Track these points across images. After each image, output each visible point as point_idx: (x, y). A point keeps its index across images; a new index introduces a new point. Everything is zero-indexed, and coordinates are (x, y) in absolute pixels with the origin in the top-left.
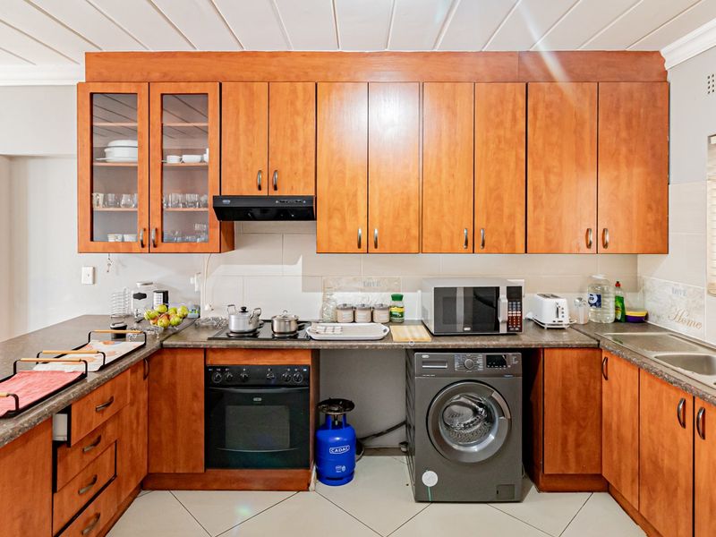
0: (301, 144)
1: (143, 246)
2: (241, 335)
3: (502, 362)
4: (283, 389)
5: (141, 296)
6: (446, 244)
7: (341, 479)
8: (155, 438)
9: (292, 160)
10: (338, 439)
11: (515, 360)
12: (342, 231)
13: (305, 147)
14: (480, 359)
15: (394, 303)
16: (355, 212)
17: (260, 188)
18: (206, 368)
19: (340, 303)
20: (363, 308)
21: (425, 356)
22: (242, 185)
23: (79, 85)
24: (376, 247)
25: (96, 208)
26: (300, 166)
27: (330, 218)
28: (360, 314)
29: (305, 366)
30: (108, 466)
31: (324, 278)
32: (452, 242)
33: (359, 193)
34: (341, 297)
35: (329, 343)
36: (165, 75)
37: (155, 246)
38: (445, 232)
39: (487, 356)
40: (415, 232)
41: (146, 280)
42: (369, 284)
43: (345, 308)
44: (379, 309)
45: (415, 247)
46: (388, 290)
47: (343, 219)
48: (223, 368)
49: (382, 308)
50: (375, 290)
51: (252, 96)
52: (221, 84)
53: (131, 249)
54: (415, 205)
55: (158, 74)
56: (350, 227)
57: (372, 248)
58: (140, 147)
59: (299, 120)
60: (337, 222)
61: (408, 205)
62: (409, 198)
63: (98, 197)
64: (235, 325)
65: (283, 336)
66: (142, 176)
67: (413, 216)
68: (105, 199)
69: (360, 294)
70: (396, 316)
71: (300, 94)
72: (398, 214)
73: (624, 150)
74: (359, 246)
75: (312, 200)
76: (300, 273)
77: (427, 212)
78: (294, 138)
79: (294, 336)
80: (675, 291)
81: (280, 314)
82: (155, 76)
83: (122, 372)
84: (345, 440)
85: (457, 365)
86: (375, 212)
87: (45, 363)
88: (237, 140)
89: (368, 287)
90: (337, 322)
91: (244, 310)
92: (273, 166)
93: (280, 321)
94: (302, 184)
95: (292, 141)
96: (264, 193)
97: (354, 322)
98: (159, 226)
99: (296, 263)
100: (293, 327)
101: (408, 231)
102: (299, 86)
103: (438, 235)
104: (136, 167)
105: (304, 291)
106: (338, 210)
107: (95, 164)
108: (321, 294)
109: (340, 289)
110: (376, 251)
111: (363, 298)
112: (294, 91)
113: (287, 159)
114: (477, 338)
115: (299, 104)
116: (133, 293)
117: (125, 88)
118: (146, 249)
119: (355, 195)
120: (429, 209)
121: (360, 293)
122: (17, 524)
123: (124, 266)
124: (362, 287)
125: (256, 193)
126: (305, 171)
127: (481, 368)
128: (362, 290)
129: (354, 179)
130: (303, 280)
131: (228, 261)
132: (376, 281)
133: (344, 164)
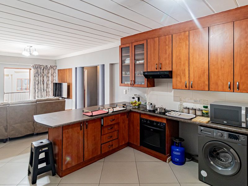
0: (168, 55)
1: (131, 85)
2: (150, 111)
3: (237, 138)
4: (158, 129)
5: (134, 98)
6: (220, 88)
7: (177, 163)
8: (130, 134)
9: (165, 60)
10: (178, 150)
11: (244, 138)
12: (181, 82)
13: (169, 55)
14: (226, 134)
15: (204, 109)
16: (185, 76)
17: (157, 69)
18: (140, 118)
19: (185, 106)
20: (192, 109)
21: (202, 128)
22: (152, 68)
23: (120, 46)
24: (192, 88)
25: (123, 76)
26: (167, 62)
27: (177, 77)
28: (191, 111)
29: (164, 123)
30: (116, 135)
31: (180, 97)
32: (223, 87)
33: (186, 69)
34: (186, 105)
35: (170, 117)
36: (135, 40)
37: (133, 85)
38: (220, 83)
39: (229, 134)
40: (207, 83)
41: (135, 94)
42: (196, 101)
43: (186, 108)
44: (198, 110)
45: (207, 89)
46: (203, 104)
48: (144, 119)
49: (200, 110)
51: (154, 42)
52: (147, 40)
54: (207, 73)
56: (183, 80)
57: (190, 88)
58: (130, 60)
59: (167, 47)
60: (179, 79)
61: (204, 73)
62: (204, 70)
63: (124, 73)
64: (148, 108)
65: (160, 113)
66: (131, 67)
67: (206, 77)
68: (125, 73)
70: (204, 113)
71: (167, 39)
72: (200, 76)
74: (186, 87)
75: (171, 72)
76: (173, 95)
77: (212, 75)
78: (166, 53)
79: (164, 114)
81: (160, 106)
82: (133, 41)
83: (118, 114)
84: (180, 151)
85: (215, 134)
86: (192, 75)
87: (105, 109)
88: (151, 55)
89: (195, 102)
90: (183, 112)
91: (151, 104)
92: (160, 62)
93: (159, 109)
94: (168, 67)
95: (165, 54)
96: (158, 70)
97: (189, 113)
98: (134, 80)
99: (171, 92)
100: (163, 111)
101: (204, 83)
102: (167, 36)
103: (217, 84)
104: (129, 65)
105: (174, 101)
106: (179, 75)
107: (123, 65)
108: (179, 103)
109: (185, 102)
111: (194, 106)
112: (166, 39)
113: (164, 60)
114: (229, 126)
115: (167, 43)
116: (132, 97)
117: (127, 45)
119: (185, 70)
120: (213, 74)
121: (193, 104)
122: (93, 138)
123: (132, 90)
124: (193, 102)
125: (156, 70)
126: (169, 63)
127: (226, 138)
128: (193, 103)
129: (184, 64)
130: (174, 97)
131: (153, 90)
132: (199, 100)
133: (181, 60)
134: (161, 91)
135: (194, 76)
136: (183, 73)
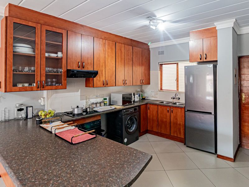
5: (21, 110)
6: (120, 84)
9: (88, 60)
11: (138, 108)
12: (100, 81)
13: (91, 55)
16: (102, 76)
17: (79, 67)
20: (98, 103)
21: (125, 111)
22: (74, 66)
36: (46, 23)
37: (43, 88)
39: (134, 109)
43: (93, 103)
45: (114, 85)
46: (103, 97)
47: (100, 78)
49: (102, 102)
50: (98, 98)
52: (67, 31)
53: (32, 89)
54: (114, 74)
55: (43, 22)
57: (106, 86)
60: (98, 78)
67: (114, 77)
69: (95, 99)
70: (106, 104)
71: (90, 40)
72: (111, 76)
73: (145, 63)
74: (103, 85)
76: (80, 95)
80: (152, 92)
82: (42, 22)
89: (97, 97)
91: (78, 107)
92: (83, 61)
94: (90, 67)
96: (80, 69)
99: (78, 91)
101: (113, 81)
102: (89, 37)
103: (118, 81)
104: (34, 56)
105: (81, 100)
106: (99, 75)
108: (85, 100)
110: (107, 86)
113: (86, 59)
115: (89, 43)
117: (30, 24)
118: (39, 89)
119: (102, 71)
124: (96, 97)
125: (78, 69)
126: (91, 63)
128: (96, 98)
129: (102, 66)
130: (80, 97)
131: (56, 93)
132: (99, 95)
133: (100, 62)
134: (67, 93)
135: (108, 76)
136: (101, 73)
